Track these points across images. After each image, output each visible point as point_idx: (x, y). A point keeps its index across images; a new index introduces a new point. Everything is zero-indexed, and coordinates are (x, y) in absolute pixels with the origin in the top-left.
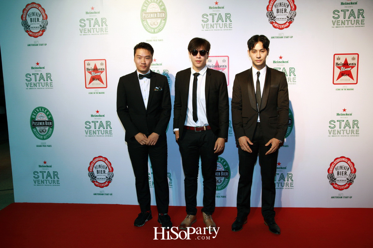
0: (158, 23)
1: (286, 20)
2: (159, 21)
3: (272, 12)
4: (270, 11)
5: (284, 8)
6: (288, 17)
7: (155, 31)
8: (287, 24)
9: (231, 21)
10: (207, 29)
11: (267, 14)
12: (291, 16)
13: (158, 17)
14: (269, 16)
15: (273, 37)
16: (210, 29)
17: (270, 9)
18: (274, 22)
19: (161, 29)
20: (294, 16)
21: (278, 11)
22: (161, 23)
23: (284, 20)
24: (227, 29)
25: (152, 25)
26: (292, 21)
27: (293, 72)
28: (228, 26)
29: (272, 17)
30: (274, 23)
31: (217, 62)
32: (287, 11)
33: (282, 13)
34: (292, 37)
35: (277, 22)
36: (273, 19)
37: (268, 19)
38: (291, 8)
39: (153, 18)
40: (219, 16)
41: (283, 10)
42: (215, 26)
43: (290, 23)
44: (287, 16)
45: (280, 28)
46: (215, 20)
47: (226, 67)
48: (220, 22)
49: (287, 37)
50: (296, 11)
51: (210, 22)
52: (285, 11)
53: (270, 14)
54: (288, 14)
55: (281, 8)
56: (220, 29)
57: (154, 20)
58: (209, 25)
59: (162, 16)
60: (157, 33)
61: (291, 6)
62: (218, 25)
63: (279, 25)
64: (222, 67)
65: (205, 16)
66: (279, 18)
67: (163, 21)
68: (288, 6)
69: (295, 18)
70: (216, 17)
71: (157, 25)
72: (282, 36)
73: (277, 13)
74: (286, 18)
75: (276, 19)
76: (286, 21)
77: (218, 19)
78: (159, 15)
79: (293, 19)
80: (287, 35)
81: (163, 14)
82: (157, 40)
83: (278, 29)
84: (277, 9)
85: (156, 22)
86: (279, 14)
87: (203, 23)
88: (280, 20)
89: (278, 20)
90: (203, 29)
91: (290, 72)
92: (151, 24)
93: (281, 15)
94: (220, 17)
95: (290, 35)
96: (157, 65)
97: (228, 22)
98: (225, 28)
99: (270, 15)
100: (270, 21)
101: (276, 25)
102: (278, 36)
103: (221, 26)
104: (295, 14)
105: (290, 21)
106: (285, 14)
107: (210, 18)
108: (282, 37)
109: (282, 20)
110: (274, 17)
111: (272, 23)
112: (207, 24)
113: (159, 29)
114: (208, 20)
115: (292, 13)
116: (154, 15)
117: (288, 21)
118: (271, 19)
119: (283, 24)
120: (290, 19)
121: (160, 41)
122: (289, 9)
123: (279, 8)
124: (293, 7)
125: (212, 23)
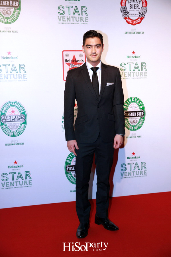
0: (11, 13)
1: (138, 15)
2: (12, 9)
3: (125, 8)
4: (124, 6)
5: (136, 4)
6: (140, 13)
7: (9, 21)
8: (139, 20)
9: (87, 15)
10: (63, 22)
11: (121, 9)
12: (143, 12)
13: (11, 5)
14: (122, 11)
15: (127, 33)
16: (66, 22)
17: (123, 5)
18: (127, 17)
19: (15, 19)
20: (145, 12)
21: (131, 6)
22: (14, 12)
23: (136, 15)
24: (83, 22)
25: (5, 14)
26: (143, 17)
27: (144, 66)
28: (84, 20)
29: (126, 12)
30: (128, 19)
31: (74, 57)
32: (139, 7)
33: (135, 8)
34: (144, 33)
35: (130, 17)
36: (127, 15)
37: (122, 14)
38: (143, 4)
39: (5, 6)
40: (76, 9)
41: (135, 6)
42: (71, 19)
43: (142, 19)
44: (139, 11)
45: (133, 23)
46: (72, 13)
47: (83, 62)
48: (76, 15)
49: (139, 33)
50: (147, 7)
51: (66, 15)
52: (137, 7)
53: (124, 9)
54: (140, 10)
55: (134, 3)
56: (76, 22)
57: (6, 9)
58: (66, 18)
59: (16, 4)
60: (11, 23)
61: (142, 2)
62: (74, 19)
63: (132, 21)
64: (79, 61)
65: (61, 8)
66: (132, 13)
67: (17, 11)
68: (140, 2)
69: (146, 14)
70: (72, 10)
71: (11, 14)
72: (134, 31)
73: (130, 8)
74: (138, 14)
75: (129, 14)
76: (138, 17)
77: (75, 12)
78: (12, 3)
79: (145, 15)
80: (139, 31)
81: (16, 2)
82: (11, 32)
83: (131, 24)
84: (130, 5)
85: (9, 11)
86: (132, 9)
87: (60, 16)
88: (133, 15)
89: (131, 15)
90: (60, 22)
91: (142, 66)
92: (3, 13)
93: (134, 11)
94: (76, 11)
95: (142, 31)
96: (12, 58)
97: (84, 15)
98: (81, 21)
99: (124, 11)
100: (123, 17)
101: (129, 20)
102: (131, 31)
103: (77, 20)
104: (146, 10)
105: (142, 17)
106: (138, 9)
107: (66, 10)
108: (135, 33)
109: (134, 16)
110: (127, 12)
111: (125, 18)
112: (63, 17)
113: (13, 19)
114: (64, 13)
115: (144, 9)
116: (6, 3)
117: (140, 17)
118: (125, 14)
119: (135, 20)
120: (142, 15)
121: (14, 32)
122: (140, 5)
123: (132, 4)
124: (145, 3)
125: (69, 16)
